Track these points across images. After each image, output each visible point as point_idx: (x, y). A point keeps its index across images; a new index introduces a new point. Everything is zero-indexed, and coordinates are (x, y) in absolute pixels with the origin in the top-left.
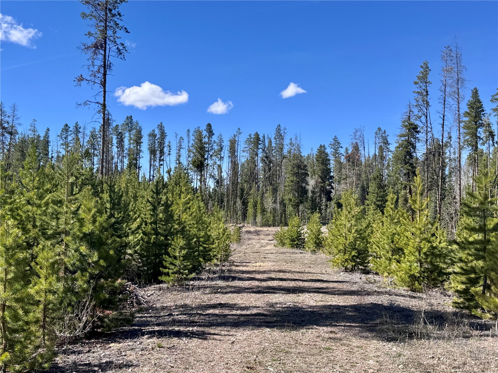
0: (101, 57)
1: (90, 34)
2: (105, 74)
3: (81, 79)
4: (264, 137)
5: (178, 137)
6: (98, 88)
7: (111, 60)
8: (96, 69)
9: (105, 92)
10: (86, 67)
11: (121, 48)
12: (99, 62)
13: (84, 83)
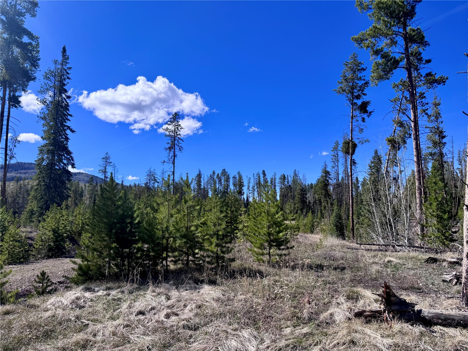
0: (173, 152)
1: (168, 143)
2: (174, 159)
3: (164, 162)
4: (288, 176)
5: (248, 177)
6: (171, 165)
7: (177, 153)
8: (170, 157)
9: (174, 166)
10: (167, 157)
11: (181, 148)
12: (172, 154)
13: (165, 163)
